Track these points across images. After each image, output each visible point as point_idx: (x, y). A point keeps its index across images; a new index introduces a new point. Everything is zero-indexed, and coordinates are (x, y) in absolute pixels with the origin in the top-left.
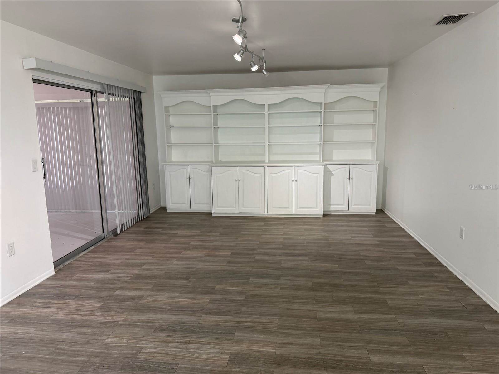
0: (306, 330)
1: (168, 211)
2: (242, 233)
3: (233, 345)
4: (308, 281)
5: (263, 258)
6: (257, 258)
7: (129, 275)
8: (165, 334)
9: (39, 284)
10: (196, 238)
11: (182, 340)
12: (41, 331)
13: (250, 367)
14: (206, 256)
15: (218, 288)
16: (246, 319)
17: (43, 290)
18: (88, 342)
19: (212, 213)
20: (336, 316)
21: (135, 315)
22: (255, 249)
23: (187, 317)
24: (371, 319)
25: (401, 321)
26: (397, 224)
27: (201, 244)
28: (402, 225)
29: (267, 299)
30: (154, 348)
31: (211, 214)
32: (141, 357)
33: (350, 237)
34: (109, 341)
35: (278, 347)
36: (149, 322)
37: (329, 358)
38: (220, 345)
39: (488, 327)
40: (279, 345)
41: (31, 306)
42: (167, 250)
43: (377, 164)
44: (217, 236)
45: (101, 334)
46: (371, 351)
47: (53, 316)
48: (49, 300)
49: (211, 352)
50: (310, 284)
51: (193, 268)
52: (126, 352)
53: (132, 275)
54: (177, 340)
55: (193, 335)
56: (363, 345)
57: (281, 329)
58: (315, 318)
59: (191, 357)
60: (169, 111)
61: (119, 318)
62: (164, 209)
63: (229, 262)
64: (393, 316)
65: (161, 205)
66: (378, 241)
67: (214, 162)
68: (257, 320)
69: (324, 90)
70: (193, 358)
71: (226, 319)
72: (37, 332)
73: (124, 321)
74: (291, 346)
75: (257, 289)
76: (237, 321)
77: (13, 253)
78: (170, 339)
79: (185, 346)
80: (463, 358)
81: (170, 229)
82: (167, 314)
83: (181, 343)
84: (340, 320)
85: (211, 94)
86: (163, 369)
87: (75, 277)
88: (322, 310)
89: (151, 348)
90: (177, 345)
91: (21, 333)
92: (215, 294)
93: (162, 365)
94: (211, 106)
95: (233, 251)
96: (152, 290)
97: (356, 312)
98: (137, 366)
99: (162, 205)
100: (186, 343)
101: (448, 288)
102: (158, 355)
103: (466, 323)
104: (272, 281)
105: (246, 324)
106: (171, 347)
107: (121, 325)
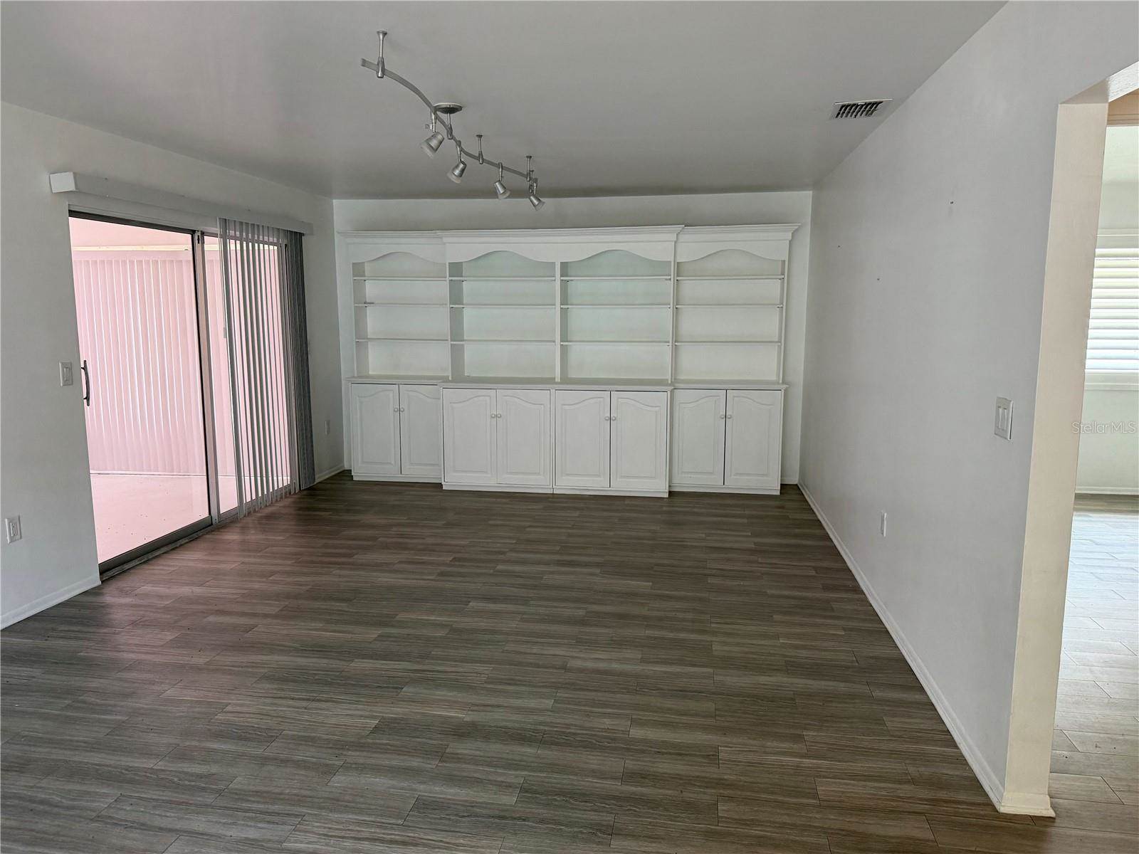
0: (535, 687)
1: (355, 479)
2: (491, 522)
3: (392, 705)
4: (580, 608)
5: (510, 568)
6: (500, 567)
7: (239, 591)
8: (276, 686)
9: (67, 601)
10: (394, 529)
11: (303, 695)
12: (54, 674)
13: (408, 739)
14: (401, 562)
15: (402, 616)
16: (434, 667)
17: (73, 611)
18: (134, 693)
19: (443, 483)
20: (602, 665)
21: (229, 656)
22: (503, 553)
23: (325, 661)
24: (666, 672)
25: (721, 678)
26: (814, 513)
27: (401, 540)
28: (822, 516)
29: (487, 637)
30: (248, 706)
31: (440, 485)
32: (221, 717)
33: (704, 535)
34: (170, 692)
35: (472, 711)
36: (253, 667)
37: (555, 729)
38: (368, 705)
39: (877, 693)
40: (476, 708)
41: (44, 636)
42: (329, 551)
43: (783, 390)
44: (437, 528)
45: (162, 683)
46: (635, 722)
47: (81, 652)
48: (79, 628)
49: (347, 715)
50: (581, 613)
51: (366, 582)
52: (197, 710)
53: (245, 591)
54: (293, 695)
55: (326, 688)
56: (628, 712)
57: (492, 683)
58: (564, 668)
59: (310, 721)
60: (364, 272)
61: (200, 660)
62: (347, 474)
63: (442, 574)
64: (711, 670)
65: (344, 466)
66: (755, 543)
67: (450, 379)
68: (453, 669)
69: (674, 237)
70: (314, 722)
71: (396, 667)
72: (47, 677)
73: (207, 663)
74: (496, 709)
75: (476, 619)
76: (415, 670)
77: (18, 537)
78: (282, 694)
79: (304, 704)
80: (798, 738)
81: (348, 511)
82: (291, 656)
83: (299, 699)
84: (606, 672)
85: (445, 240)
86: (254, 736)
87: (138, 591)
88: (582, 655)
89: (241, 705)
90: (291, 702)
91: (18, 676)
92: (393, 626)
93: (255, 731)
94: (445, 264)
95: (458, 555)
96: (276, 616)
97: (643, 661)
98: (209, 730)
99: (346, 467)
100: (308, 700)
101: (844, 629)
102: (252, 716)
103: (842, 687)
104: (511, 607)
105: (429, 675)
106: (280, 705)
107: (200, 669)
